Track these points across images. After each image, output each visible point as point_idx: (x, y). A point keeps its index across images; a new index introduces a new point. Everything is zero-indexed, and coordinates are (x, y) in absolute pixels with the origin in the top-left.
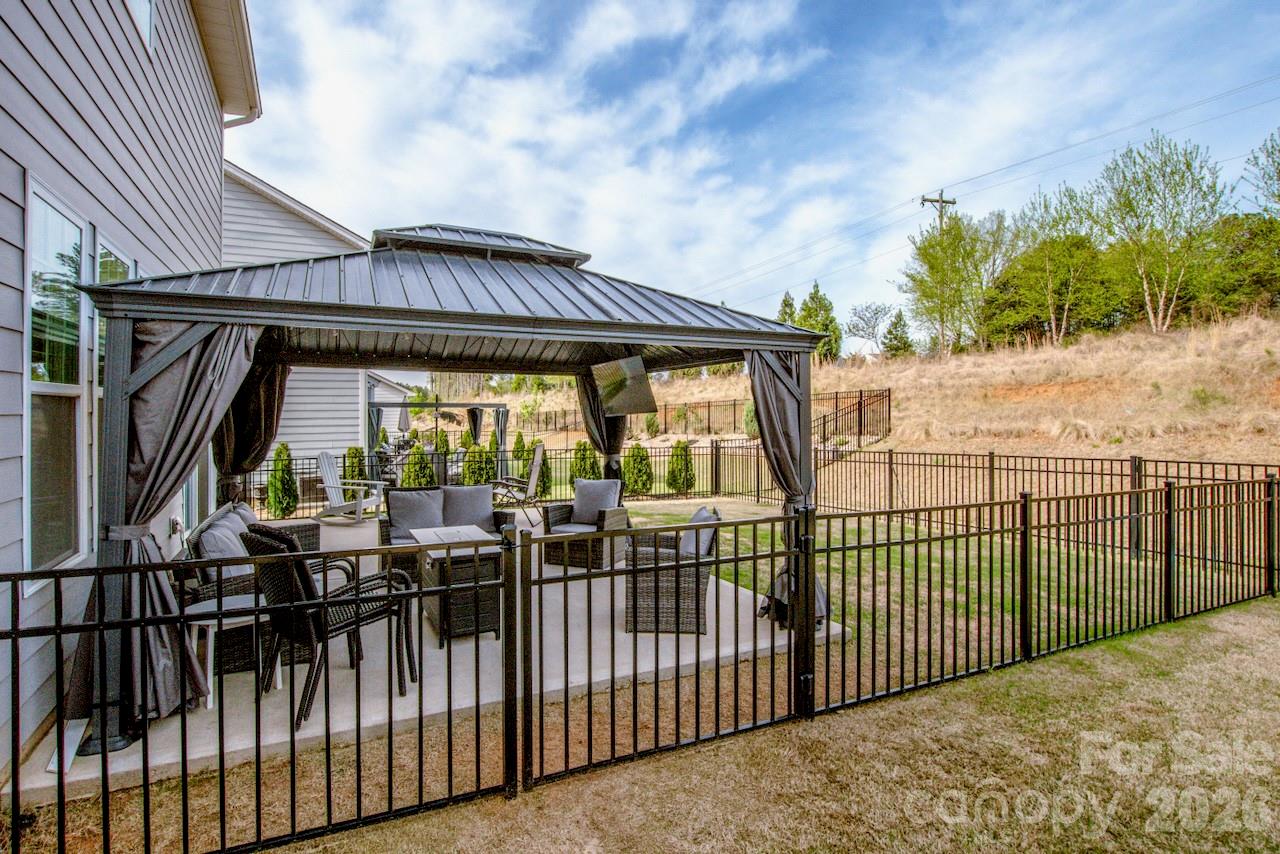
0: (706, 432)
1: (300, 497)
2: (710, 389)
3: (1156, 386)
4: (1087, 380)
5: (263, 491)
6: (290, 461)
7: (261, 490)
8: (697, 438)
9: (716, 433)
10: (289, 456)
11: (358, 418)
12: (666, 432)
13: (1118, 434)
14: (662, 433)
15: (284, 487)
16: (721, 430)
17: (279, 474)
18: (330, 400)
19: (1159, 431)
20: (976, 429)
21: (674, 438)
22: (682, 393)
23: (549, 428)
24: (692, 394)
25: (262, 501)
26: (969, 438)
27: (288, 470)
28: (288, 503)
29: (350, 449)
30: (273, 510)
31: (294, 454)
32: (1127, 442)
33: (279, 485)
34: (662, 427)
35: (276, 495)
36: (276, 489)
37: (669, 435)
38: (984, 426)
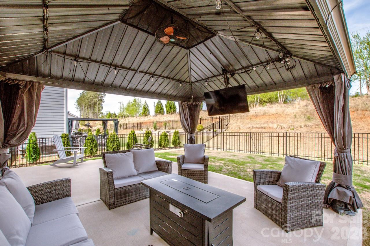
0: (172, 129)
1: (41, 153)
2: (169, 117)
3: (295, 115)
4: (274, 114)
5: (24, 152)
6: (36, 139)
7: (22, 151)
8: (170, 130)
9: (175, 129)
10: (36, 137)
11: (64, 123)
12: (159, 129)
13: (292, 127)
14: (158, 129)
15: (33, 150)
16: (177, 128)
17: (31, 145)
18: (52, 117)
19: (303, 126)
20: (253, 127)
21: (162, 131)
22: (160, 119)
23: (121, 128)
24: (164, 119)
25: (23, 155)
26: (251, 129)
27: (35, 143)
28: (36, 156)
29: (63, 134)
30: (29, 159)
31: (38, 137)
32: (295, 129)
33: (31, 149)
34: (158, 128)
35: (30, 153)
36: (30, 151)
37: (160, 130)
38: (255, 126)
